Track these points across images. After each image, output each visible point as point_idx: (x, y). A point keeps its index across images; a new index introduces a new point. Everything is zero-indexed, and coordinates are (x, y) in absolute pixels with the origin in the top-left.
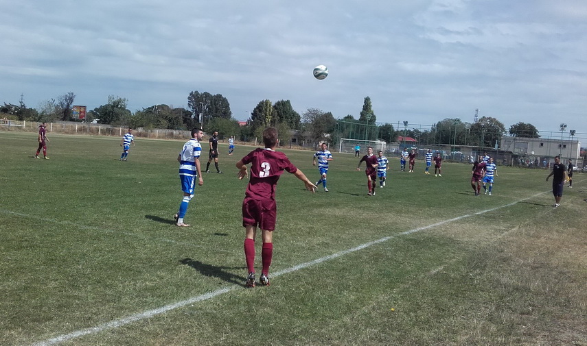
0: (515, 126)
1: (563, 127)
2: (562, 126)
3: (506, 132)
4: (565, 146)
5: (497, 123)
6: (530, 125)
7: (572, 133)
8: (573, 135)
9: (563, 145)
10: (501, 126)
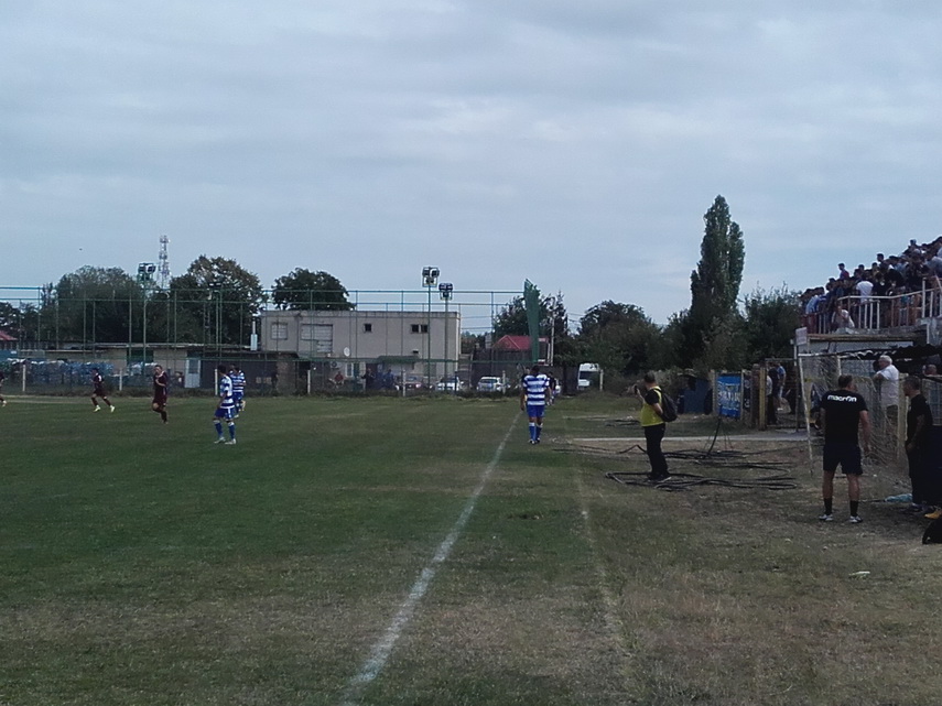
0: (287, 280)
1: (430, 275)
2: (426, 273)
3: (265, 298)
4: (425, 329)
5: (240, 274)
6: (324, 274)
7: (446, 290)
8: (446, 296)
9: (420, 326)
10: (250, 281)
